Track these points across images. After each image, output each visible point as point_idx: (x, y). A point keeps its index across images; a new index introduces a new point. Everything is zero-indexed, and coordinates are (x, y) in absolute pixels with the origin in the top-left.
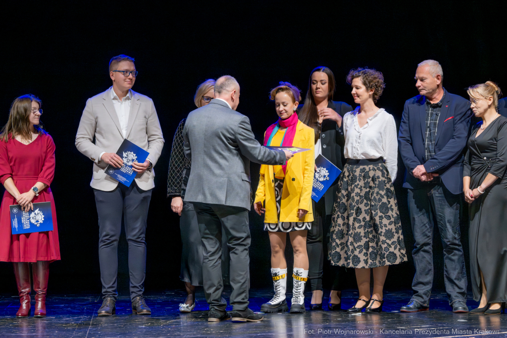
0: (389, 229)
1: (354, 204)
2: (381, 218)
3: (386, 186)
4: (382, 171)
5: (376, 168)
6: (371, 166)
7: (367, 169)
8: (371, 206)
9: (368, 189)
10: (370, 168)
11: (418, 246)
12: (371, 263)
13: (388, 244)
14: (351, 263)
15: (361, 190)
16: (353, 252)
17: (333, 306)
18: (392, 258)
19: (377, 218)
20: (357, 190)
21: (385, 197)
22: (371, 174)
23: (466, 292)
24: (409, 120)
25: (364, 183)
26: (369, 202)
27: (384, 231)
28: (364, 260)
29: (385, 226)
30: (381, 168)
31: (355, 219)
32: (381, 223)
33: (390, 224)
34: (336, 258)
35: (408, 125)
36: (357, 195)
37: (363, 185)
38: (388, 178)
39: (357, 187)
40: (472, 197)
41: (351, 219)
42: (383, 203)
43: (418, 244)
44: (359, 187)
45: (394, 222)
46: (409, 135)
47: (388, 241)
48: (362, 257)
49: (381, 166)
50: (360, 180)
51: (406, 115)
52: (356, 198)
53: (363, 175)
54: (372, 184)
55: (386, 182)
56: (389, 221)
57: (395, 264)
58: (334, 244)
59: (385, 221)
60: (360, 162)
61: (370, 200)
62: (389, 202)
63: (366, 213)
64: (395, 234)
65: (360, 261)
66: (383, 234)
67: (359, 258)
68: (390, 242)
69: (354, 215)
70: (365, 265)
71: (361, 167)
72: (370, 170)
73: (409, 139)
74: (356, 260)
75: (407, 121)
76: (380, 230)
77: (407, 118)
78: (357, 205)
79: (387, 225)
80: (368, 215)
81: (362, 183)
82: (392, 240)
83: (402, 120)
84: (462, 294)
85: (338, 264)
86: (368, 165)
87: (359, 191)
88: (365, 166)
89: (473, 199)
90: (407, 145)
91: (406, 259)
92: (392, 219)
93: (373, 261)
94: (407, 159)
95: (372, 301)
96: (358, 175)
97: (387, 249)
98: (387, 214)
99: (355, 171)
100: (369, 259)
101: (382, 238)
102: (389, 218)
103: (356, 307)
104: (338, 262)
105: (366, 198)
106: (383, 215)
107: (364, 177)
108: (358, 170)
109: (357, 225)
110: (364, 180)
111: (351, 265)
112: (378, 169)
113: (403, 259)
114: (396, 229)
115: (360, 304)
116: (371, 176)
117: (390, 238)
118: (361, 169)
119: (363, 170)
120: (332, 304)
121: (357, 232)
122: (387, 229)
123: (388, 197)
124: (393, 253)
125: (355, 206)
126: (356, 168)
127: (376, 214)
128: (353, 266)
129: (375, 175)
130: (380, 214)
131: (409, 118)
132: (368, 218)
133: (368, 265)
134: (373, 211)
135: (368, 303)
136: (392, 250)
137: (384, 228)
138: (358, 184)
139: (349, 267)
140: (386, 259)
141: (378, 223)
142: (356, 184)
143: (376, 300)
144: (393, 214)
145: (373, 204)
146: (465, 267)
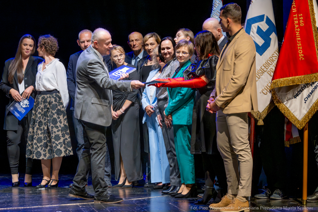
0: (57, 134)
1: (37, 119)
2: (52, 127)
3: (57, 107)
4: (55, 98)
5: (51, 96)
6: (48, 95)
7: (46, 97)
8: (48, 120)
9: (46, 110)
10: (47, 96)
11: (80, 146)
12: (49, 156)
13: (56, 144)
14: (35, 156)
15: (42, 110)
16: (36, 149)
17: (27, 184)
18: (59, 153)
19: (50, 128)
20: (40, 111)
21: (56, 115)
22: (48, 100)
23: (111, 174)
24: (72, 68)
25: (44, 106)
26: (46, 118)
27: (54, 136)
28: (43, 154)
29: (55, 132)
30: (55, 96)
31: (38, 129)
32: (52, 130)
33: (58, 131)
34: (29, 153)
35: (72, 70)
36: (39, 113)
37: (43, 107)
38: (59, 102)
39: (39, 109)
40: (117, 116)
41: (35, 128)
42: (54, 118)
43: (80, 145)
44: (41, 108)
45: (61, 130)
46: (73, 77)
47: (56, 142)
48: (42, 153)
49: (55, 95)
50: (41, 104)
51: (71, 65)
52: (39, 115)
53: (43, 101)
54: (48, 106)
55: (58, 105)
56: (57, 129)
57: (60, 156)
58: (27, 144)
59: (55, 130)
60: (42, 93)
61: (47, 117)
62: (59, 118)
63: (44, 125)
64: (61, 137)
65: (41, 155)
66: (53, 138)
67: (41, 153)
68: (57, 143)
69: (37, 126)
70: (44, 157)
71: (43, 96)
72: (47, 98)
73: (73, 79)
74: (39, 154)
75: (71, 68)
76: (52, 135)
77: (71, 67)
78: (39, 120)
79: (56, 132)
80: (45, 126)
81: (42, 106)
82: (59, 141)
83: (68, 68)
84: (108, 175)
85: (29, 157)
86: (46, 95)
87: (41, 111)
88: (45, 96)
89: (118, 117)
90: (72, 83)
91: (72, 153)
92: (60, 128)
93: (50, 155)
94: (72, 92)
95: (51, 181)
96: (40, 101)
97: (55, 147)
98: (56, 125)
99: (39, 98)
100: (47, 153)
101: (53, 140)
102: (57, 127)
103: (41, 184)
104: (30, 155)
105: (44, 115)
106: (54, 126)
107: (44, 102)
108: (40, 98)
109: (39, 132)
110: (44, 104)
111: (35, 157)
112: (53, 97)
113: (70, 154)
114: (62, 134)
115: (43, 183)
116: (48, 102)
117: (57, 140)
118: (42, 98)
119: (43, 98)
120: (26, 183)
121: (40, 137)
122: (56, 134)
123: (58, 114)
124: (59, 149)
125: (38, 120)
126: (40, 96)
127: (50, 125)
128: (36, 158)
129: (50, 101)
130: (52, 125)
131: (72, 66)
132: (46, 128)
133: (47, 157)
134: (48, 123)
135: (49, 182)
136: (59, 147)
137: (54, 134)
138: (40, 107)
139: (34, 158)
140: (55, 153)
141: (51, 131)
142: (39, 106)
143: (54, 180)
144: (61, 125)
145: (49, 119)
146: (109, 159)
